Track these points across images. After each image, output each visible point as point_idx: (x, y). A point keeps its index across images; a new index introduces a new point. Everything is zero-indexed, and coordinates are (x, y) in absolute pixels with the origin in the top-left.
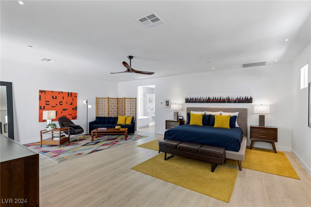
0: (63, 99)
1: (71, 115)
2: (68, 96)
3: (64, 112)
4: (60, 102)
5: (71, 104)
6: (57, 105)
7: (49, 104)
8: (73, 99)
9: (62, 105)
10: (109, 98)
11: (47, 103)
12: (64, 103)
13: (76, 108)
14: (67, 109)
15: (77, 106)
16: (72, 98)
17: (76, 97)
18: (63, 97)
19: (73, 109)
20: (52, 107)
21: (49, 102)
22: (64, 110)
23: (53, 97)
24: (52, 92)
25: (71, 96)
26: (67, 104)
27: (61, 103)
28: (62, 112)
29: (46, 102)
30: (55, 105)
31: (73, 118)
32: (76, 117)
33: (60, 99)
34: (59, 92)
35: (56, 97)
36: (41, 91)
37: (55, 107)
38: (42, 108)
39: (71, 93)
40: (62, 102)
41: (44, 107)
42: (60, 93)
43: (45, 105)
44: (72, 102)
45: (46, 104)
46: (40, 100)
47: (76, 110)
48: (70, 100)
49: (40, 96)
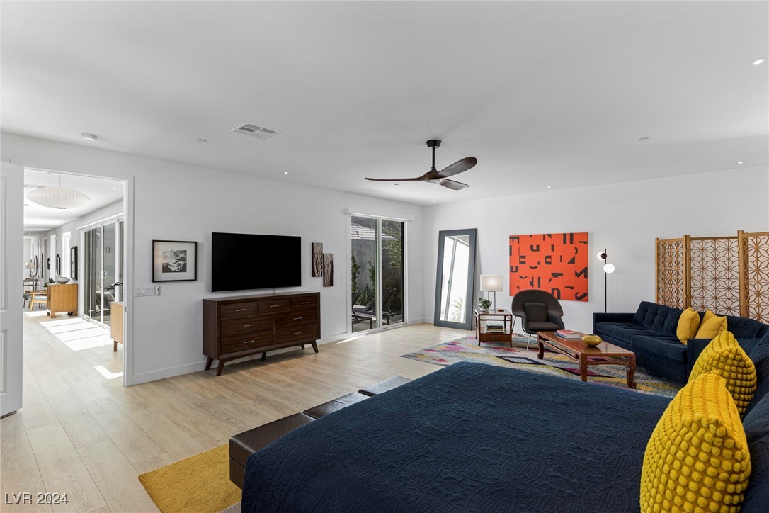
0: (553, 249)
1: (572, 288)
2: (565, 243)
3: (554, 279)
4: (547, 257)
5: (572, 261)
6: (539, 263)
7: (524, 263)
8: (576, 249)
9: (550, 263)
11: (522, 260)
12: (555, 260)
13: (585, 271)
14: (561, 274)
15: (586, 269)
16: (573, 246)
17: (586, 243)
18: (553, 246)
19: (578, 275)
20: (531, 267)
21: (524, 257)
22: (555, 275)
23: (532, 247)
24: (531, 236)
25: (571, 242)
26: (561, 261)
27: (548, 260)
28: (550, 280)
29: (521, 257)
30: (537, 265)
31: (578, 296)
32: (586, 294)
33: (545, 250)
34: (544, 235)
35: (538, 246)
36: (512, 238)
37: (536, 267)
38: (515, 269)
39: (572, 235)
40: (550, 257)
41: (517, 267)
42: (546, 237)
43: (518, 264)
44: (574, 257)
45: (521, 263)
46: (511, 254)
47: (586, 277)
48: (568, 251)
49: (511, 247)
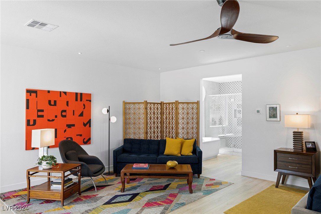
0: (67, 105)
1: (81, 135)
2: (77, 100)
3: (68, 130)
4: (63, 111)
5: (81, 115)
6: (56, 117)
7: (42, 116)
8: (84, 105)
9: (65, 116)
10: (146, 103)
11: (40, 113)
12: (69, 114)
13: (89, 122)
14: (74, 125)
15: (90, 119)
16: (82, 103)
17: (90, 101)
18: (67, 102)
19: (85, 125)
20: (49, 120)
21: (42, 111)
22: (69, 126)
23: (50, 101)
24: (49, 92)
25: (81, 100)
26: (74, 115)
27: (64, 114)
28: (65, 131)
29: (39, 111)
30: (54, 118)
31: (85, 141)
32: (90, 139)
33: (61, 105)
34: (60, 92)
35: (55, 102)
36: (29, 92)
37: (53, 120)
38: (32, 123)
39: (81, 94)
40: (65, 111)
41: (35, 121)
42: (63, 94)
43: (36, 118)
44: (83, 112)
45: (39, 116)
46: (28, 107)
47: (90, 126)
48: (77, 106)
49: (28, 101)
